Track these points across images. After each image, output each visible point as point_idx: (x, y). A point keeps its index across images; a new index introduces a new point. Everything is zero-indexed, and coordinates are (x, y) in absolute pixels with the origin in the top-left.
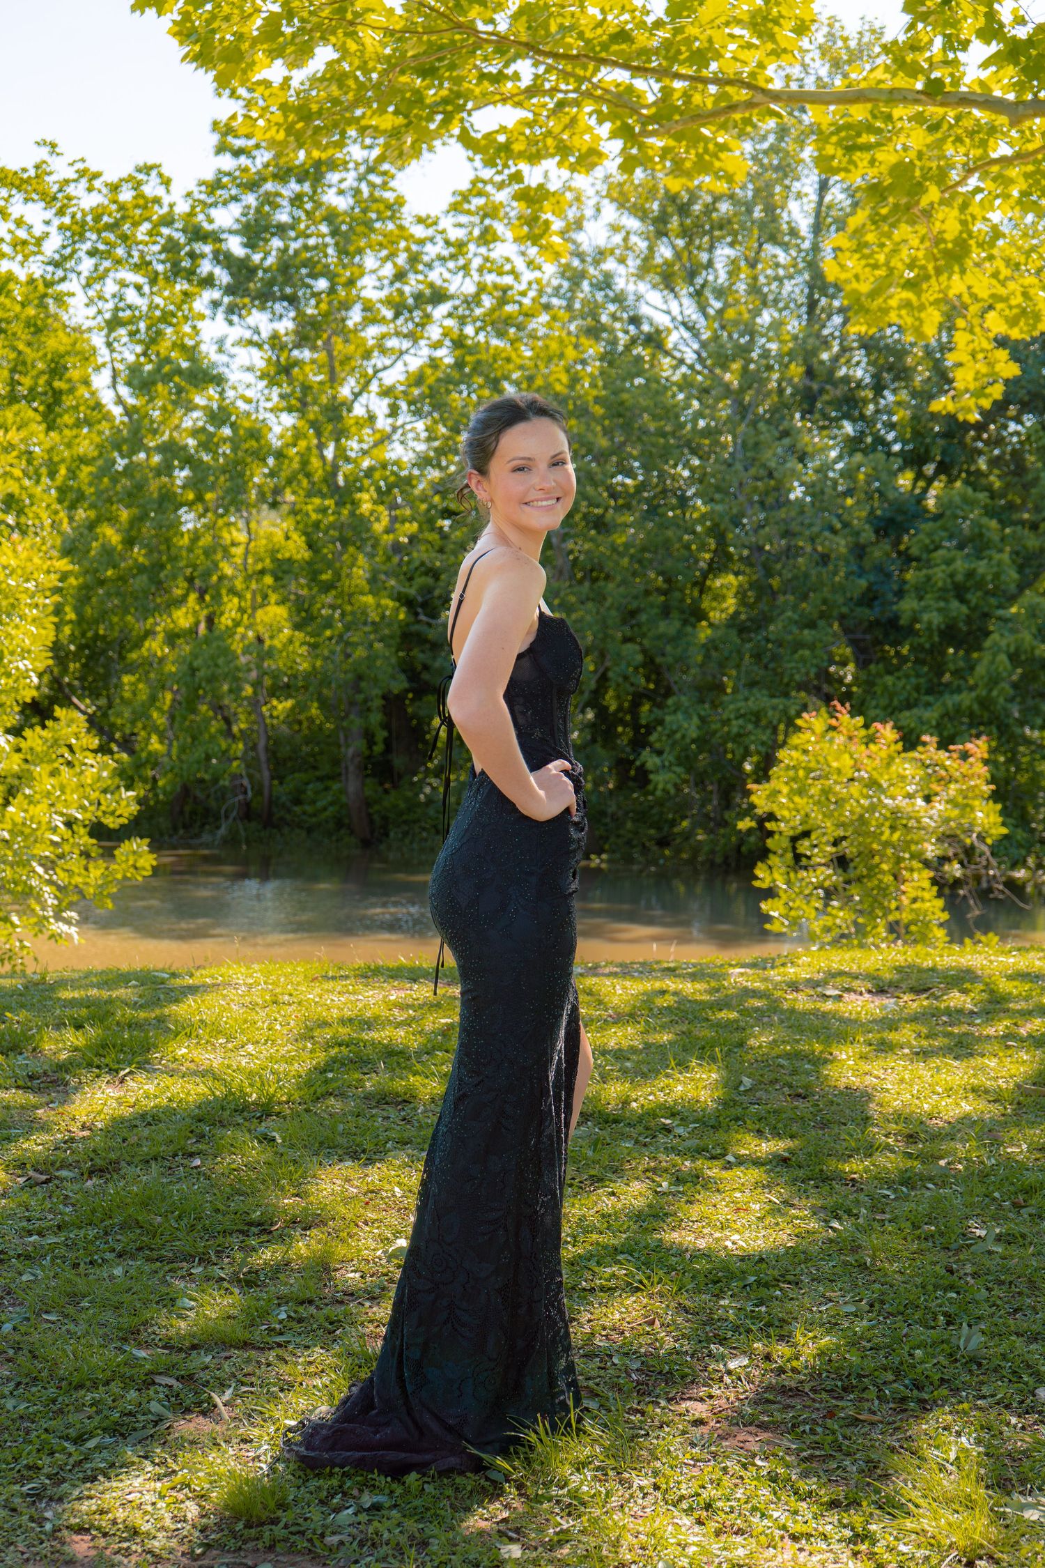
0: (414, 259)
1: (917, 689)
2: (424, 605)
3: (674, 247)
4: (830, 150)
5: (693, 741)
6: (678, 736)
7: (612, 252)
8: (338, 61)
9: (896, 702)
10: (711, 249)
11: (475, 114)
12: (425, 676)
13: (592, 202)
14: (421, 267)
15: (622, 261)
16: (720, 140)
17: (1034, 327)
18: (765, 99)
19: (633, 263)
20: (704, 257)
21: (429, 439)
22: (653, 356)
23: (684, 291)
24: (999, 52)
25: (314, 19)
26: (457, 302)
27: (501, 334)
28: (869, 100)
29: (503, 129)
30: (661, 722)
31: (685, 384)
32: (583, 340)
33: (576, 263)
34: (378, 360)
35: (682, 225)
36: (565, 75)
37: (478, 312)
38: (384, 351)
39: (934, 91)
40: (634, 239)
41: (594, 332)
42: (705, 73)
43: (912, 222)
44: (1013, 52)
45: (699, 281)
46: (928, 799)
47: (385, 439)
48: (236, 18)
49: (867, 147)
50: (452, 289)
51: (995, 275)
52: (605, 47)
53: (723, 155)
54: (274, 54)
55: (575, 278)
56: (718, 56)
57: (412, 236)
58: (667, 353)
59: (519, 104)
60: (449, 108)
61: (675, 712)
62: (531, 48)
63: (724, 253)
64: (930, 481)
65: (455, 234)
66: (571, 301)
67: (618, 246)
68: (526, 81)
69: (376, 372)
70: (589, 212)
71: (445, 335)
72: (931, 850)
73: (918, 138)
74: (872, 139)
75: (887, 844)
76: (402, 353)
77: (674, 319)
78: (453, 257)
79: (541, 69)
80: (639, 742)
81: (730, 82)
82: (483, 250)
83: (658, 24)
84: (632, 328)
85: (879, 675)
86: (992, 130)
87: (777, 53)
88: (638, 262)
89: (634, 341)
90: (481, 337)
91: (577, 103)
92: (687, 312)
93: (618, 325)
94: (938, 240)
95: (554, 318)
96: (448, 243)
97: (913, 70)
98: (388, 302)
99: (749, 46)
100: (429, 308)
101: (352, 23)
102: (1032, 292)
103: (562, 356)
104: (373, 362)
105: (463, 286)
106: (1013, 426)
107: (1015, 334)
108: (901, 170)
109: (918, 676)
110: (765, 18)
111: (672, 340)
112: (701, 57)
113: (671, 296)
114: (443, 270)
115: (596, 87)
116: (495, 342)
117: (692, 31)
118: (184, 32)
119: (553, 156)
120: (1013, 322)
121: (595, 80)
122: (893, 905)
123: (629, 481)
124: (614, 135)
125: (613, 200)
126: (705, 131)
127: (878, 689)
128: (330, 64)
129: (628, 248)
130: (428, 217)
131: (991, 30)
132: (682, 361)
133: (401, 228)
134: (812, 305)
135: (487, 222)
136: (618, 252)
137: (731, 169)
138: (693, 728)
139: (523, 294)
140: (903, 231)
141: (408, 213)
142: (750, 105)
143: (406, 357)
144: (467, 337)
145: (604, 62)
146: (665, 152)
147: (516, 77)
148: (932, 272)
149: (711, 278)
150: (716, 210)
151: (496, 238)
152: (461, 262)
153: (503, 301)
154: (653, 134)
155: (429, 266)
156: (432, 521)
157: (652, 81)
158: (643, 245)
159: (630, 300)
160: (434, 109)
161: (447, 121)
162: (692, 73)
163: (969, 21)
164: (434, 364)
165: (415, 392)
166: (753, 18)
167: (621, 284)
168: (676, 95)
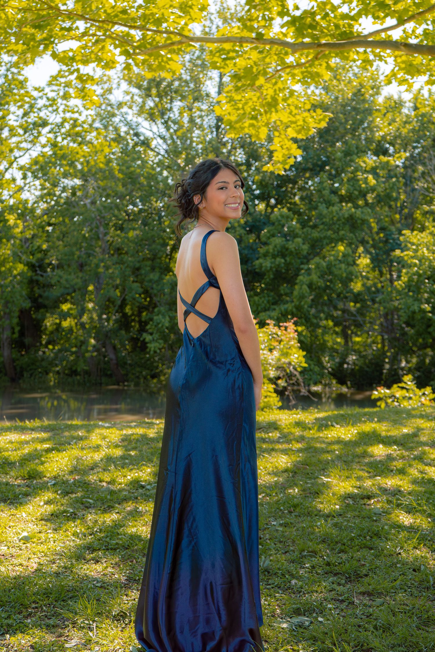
0: (32, 107)
1: (268, 302)
2: (40, 267)
3: (154, 101)
4: (216, 59)
5: (167, 328)
6: (160, 325)
7: (126, 104)
9: (260, 309)
10: (171, 102)
11: (59, 45)
12: (40, 300)
13: (116, 81)
14: (36, 110)
15: (130, 107)
16: (169, 56)
17: (308, 133)
18: (187, 40)
19: (135, 109)
20: (169, 105)
21: (42, 189)
22: (145, 150)
23: (159, 121)
24: (287, 22)
26: (53, 126)
27: (74, 141)
28: (232, 42)
29: (71, 50)
30: (151, 320)
31: (160, 163)
32: (112, 144)
33: (109, 108)
34: (17, 153)
35: (158, 91)
36: (99, 28)
37: (63, 130)
38: (19, 149)
39: (260, 38)
40: (136, 98)
41: (118, 139)
42: (160, 29)
43: (253, 91)
44: (294, 21)
45: (166, 117)
46: (271, 350)
47: (21, 189)
50: (50, 121)
51: (291, 113)
52: (116, 16)
53: (170, 62)
56: (166, 21)
57: (32, 96)
58: (152, 150)
59: (78, 40)
60: (47, 42)
61: (158, 315)
62: (82, 17)
63: (177, 104)
64: (273, 207)
65: (51, 95)
67: (128, 101)
68: (82, 30)
69: (16, 158)
70: (115, 86)
71: (48, 141)
72: (272, 374)
73: (255, 56)
76: (28, 150)
77: (154, 133)
78: (51, 105)
79: (88, 25)
80: (142, 329)
81: (172, 33)
82: (64, 102)
83: (140, 6)
84: (135, 138)
86: (287, 55)
87: (192, 20)
88: (138, 108)
89: (136, 144)
90: (65, 142)
91: (104, 40)
92: (161, 131)
93: (128, 137)
94: (264, 99)
95: (99, 134)
96: (48, 99)
97: (251, 29)
98: (21, 126)
99: (180, 17)
100: (40, 128)
102: (307, 119)
103: (102, 151)
104: (14, 154)
105: (55, 119)
106: (310, 183)
108: (248, 70)
109: (268, 296)
110: (186, 6)
111: (153, 144)
112: (158, 22)
113: (154, 123)
114: (46, 111)
115: (113, 33)
116: (71, 144)
117: (154, 10)
119: (94, 62)
120: (298, 132)
121: (112, 30)
123: (135, 209)
124: (121, 54)
125: (126, 80)
126: (162, 53)
129: (133, 102)
130: (40, 88)
131: (284, 12)
132: (158, 154)
133: (27, 92)
134: (218, 127)
135: (66, 89)
136: (128, 103)
137: (174, 69)
138: (167, 321)
139: (84, 122)
140: (250, 94)
141: (29, 86)
142: (180, 43)
144: (58, 142)
145: (116, 23)
147: (77, 28)
148: (263, 112)
149: (172, 115)
150: (172, 85)
151: (70, 97)
152: (55, 108)
153: (74, 126)
154: (139, 54)
155: (40, 109)
156: (43, 228)
157: (138, 31)
158: (140, 100)
159: (134, 124)
160: (40, 42)
161: (46, 48)
162: (155, 28)
163: (275, 8)
164: (43, 155)
165: (34, 167)
166: (181, 5)
167: (129, 118)
168: (148, 37)
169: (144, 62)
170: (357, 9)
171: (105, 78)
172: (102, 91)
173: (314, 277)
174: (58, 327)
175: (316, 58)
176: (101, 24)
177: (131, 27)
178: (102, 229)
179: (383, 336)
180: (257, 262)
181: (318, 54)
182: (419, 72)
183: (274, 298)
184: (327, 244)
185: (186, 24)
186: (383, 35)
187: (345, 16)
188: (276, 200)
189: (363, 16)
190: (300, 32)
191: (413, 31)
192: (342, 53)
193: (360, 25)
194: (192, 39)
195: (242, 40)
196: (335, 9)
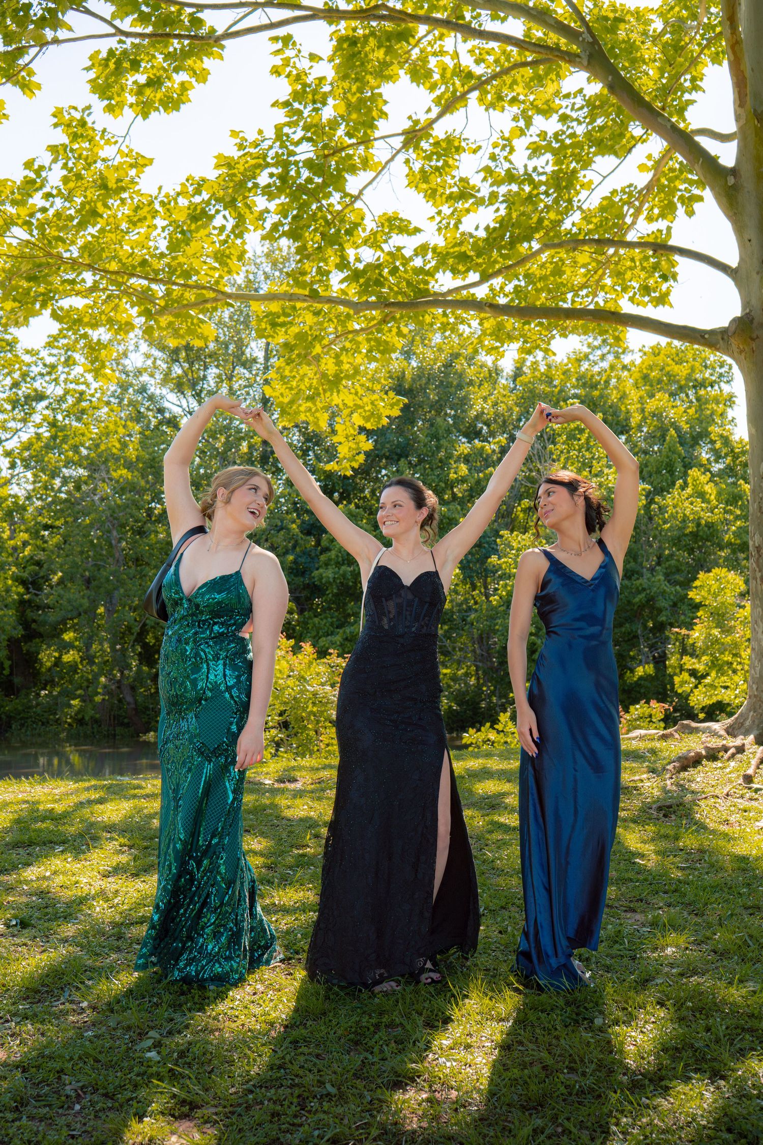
0: (24, 375)
1: (332, 624)
2: (34, 582)
3: (183, 368)
4: (263, 325)
7: (146, 370)
10: (206, 368)
11: (60, 301)
12: (34, 626)
13: (133, 342)
14: (28, 380)
15: (152, 375)
16: (200, 317)
17: (378, 422)
18: (224, 297)
19: (159, 376)
20: (202, 373)
21: (34, 482)
22: (172, 432)
23: (189, 393)
24: (348, 276)
26: (51, 400)
27: (79, 420)
28: (281, 299)
29: (76, 309)
32: (129, 423)
33: (124, 376)
35: (187, 355)
36: (112, 281)
37: (64, 406)
38: (7, 430)
39: (314, 296)
40: (159, 362)
41: (139, 417)
42: (189, 282)
43: (309, 365)
44: (356, 275)
45: (198, 388)
47: (7, 482)
50: (48, 392)
51: (356, 394)
52: (134, 268)
53: (202, 326)
55: (124, 387)
56: (197, 273)
57: (23, 361)
59: (85, 296)
60: (45, 298)
62: (90, 267)
63: (213, 372)
65: (50, 360)
66: (122, 400)
67: (149, 367)
68: (89, 283)
70: (131, 348)
71: (44, 420)
73: (310, 319)
74: (286, 320)
75: (312, 713)
76: (17, 431)
77: (183, 410)
79: (98, 277)
81: (204, 288)
82: (66, 370)
83: (162, 255)
84: (159, 415)
85: (310, 618)
86: (348, 316)
87: (229, 271)
88: (162, 376)
89: (161, 423)
90: (67, 421)
91: (118, 296)
92: (191, 406)
93: (150, 413)
94: (324, 375)
95: (111, 410)
96: (45, 365)
97: (303, 285)
98: (8, 400)
99: (214, 268)
100: (34, 404)
102: (376, 403)
103: (116, 432)
105: (55, 390)
106: (384, 472)
107: (369, 426)
108: (301, 336)
109: (332, 617)
110: (222, 255)
112: (187, 275)
113: (182, 396)
114: (42, 381)
115: (130, 287)
116: (74, 424)
117: (182, 259)
119: (105, 325)
120: (367, 419)
121: (129, 284)
122: (316, 748)
123: (159, 506)
124: (140, 314)
125: (146, 340)
126: (192, 313)
127: (310, 626)
129: (155, 368)
130: (33, 350)
131: (343, 264)
133: (16, 356)
135: (69, 353)
136: (149, 370)
137: (206, 334)
139: (93, 396)
140: (304, 369)
141: (20, 348)
142: (215, 300)
143: (20, 433)
144: (58, 421)
145: (132, 275)
146: (170, 324)
147: (83, 281)
148: (321, 391)
149: (205, 386)
150: (207, 347)
151: (75, 364)
152: (54, 376)
153: (80, 400)
154: (162, 315)
155: (34, 379)
156: (37, 532)
157: (161, 285)
158: (165, 366)
159: (157, 399)
160: (36, 298)
161: (44, 305)
162: (182, 282)
163: (333, 259)
164: (38, 436)
165: (26, 454)
167: (152, 390)
168: (175, 293)
170: (433, 263)
174: (58, 660)
175: (384, 321)
176: (113, 277)
177: (152, 280)
178: (115, 533)
179: (476, 666)
180: (316, 573)
181: (387, 315)
182: (511, 338)
183: (338, 620)
185: (221, 277)
186: (465, 292)
187: (419, 271)
188: (341, 494)
189: (441, 271)
190: (365, 290)
191: (502, 288)
192: (416, 316)
193: (437, 281)
194: (230, 296)
195: (292, 297)
196: (406, 261)
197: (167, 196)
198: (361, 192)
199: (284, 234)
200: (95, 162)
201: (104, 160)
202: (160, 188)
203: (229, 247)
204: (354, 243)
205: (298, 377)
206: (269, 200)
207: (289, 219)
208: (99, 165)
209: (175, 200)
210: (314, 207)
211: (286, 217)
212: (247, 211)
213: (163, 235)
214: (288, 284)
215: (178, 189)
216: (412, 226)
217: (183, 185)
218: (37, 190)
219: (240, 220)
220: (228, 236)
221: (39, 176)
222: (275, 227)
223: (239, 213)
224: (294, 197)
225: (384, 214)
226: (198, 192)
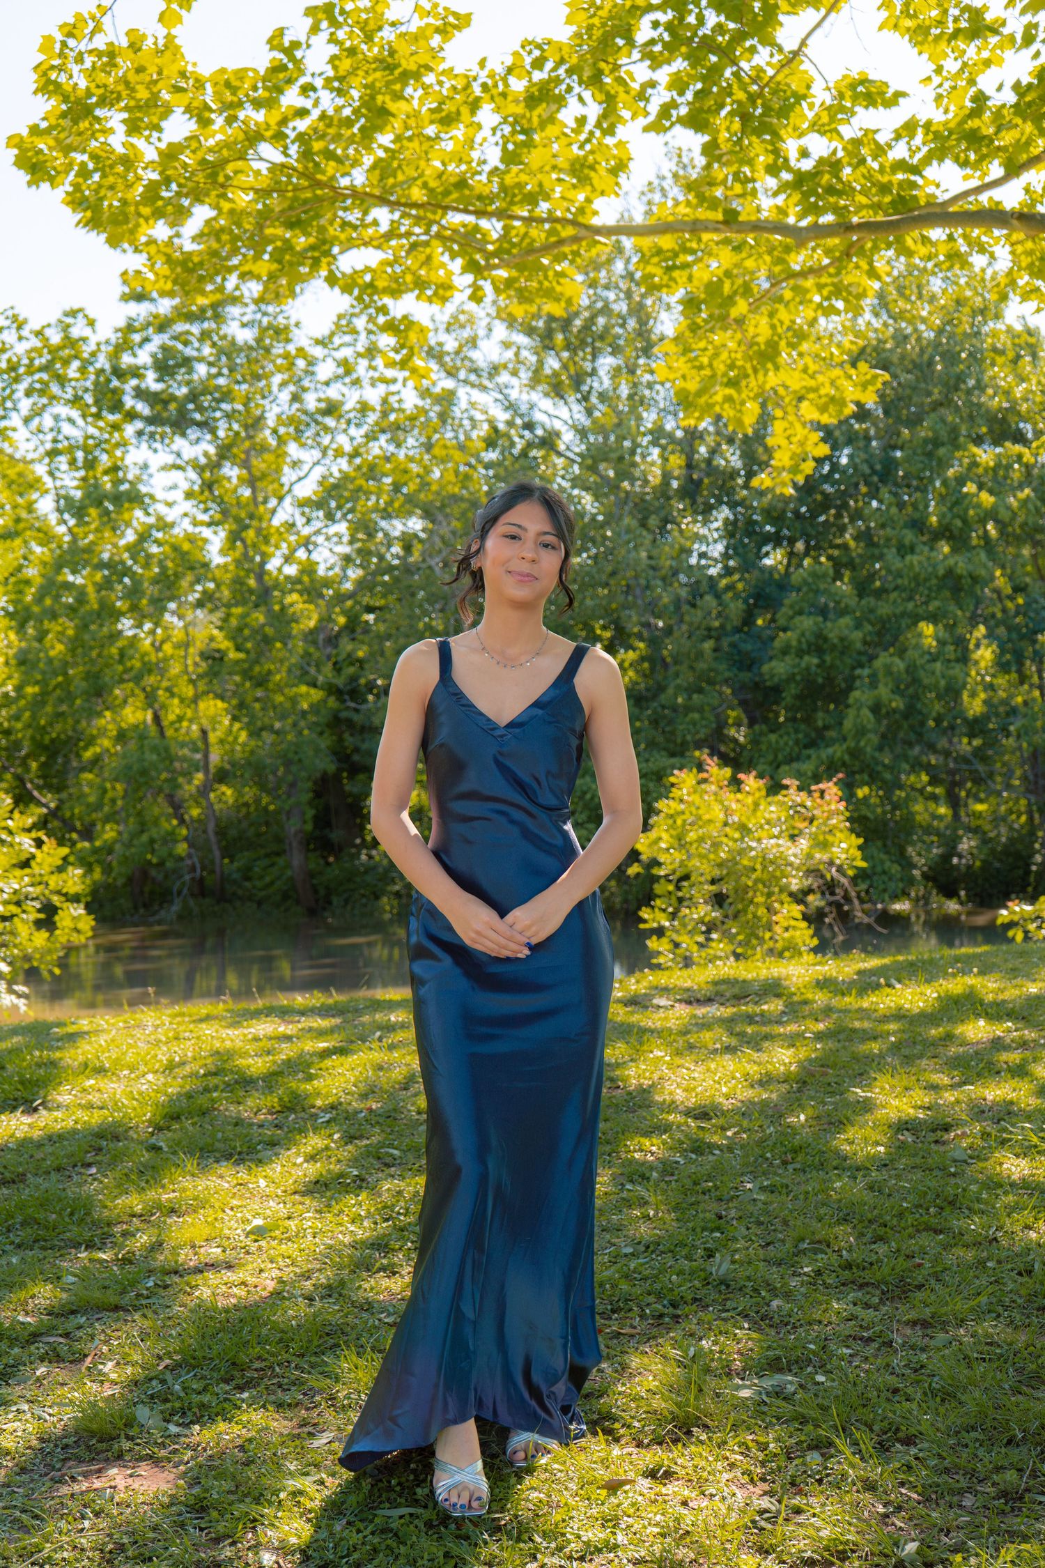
3: (561, 359)
4: (652, 270)
7: (505, 367)
8: (214, 219)
10: (594, 359)
11: (340, 258)
13: (484, 323)
15: (515, 373)
16: (558, 268)
17: (840, 412)
18: (589, 234)
19: (525, 375)
20: (589, 365)
21: (351, 542)
22: (546, 456)
23: (571, 399)
25: (190, 184)
28: (676, 231)
29: (368, 269)
34: (292, 474)
35: (566, 338)
36: (418, 220)
39: (731, 220)
40: (524, 353)
41: (494, 438)
42: (537, 213)
43: (728, 330)
44: (799, 180)
45: (585, 388)
46: (792, 838)
48: (120, 186)
49: (686, 266)
51: (805, 370)
52: (447, 193)
53: (562, 280)
54: (158, 214)
56: (547, 198)
58: (559, 454)
59: (378, 247)
60: (316, 254)
62: (383, 201)
67: (510, 361)
68: (384, 227)
70: (482, 332)
72: (797, 884)
73: (726, 258)
74: (690, 258)
75: (760, 880)
77: (564, 423)
79: (397, 215)
81: (560, 220)
83: (494, 171)
84: (527, 433)
86: (786, 249)
87: (598, 192)
88: (530, 374)
89: (530, 445)
91: (429, 244)
92: (577, 416)
93: (513, 431)
94: (751, 345)
97: (714, 204)
99: (574, 186)
101: (222, 186)
102: (839, 382)
107: (826, 419)
108: (713, 288)
110: (582, 165)
111: (562, 443)
112: (532, 200)
113: (562, 402)
115: (446, 228)
117: (524, 176)
118: (77, 201)
119: (412, 290)
120: (823, 409)
121: (444, 222)
124: (465, 270)
125: (503, 320)
126: (545, 261)
128: (208, 222)
129: (519, 362)
130: (323, 337)
131: (778, 164)
136: (510, 366)
137: (568, 293)
140: (720, 336)
142: (576, 239)
143: (318, 468)
145: (446, 208)
146: (512, 282)
147: (376, 223)
148: (750, 371)
149: (596, 385)
150: (595, 324)
154: (496, 267)
157: (494, 220)
158: (534, 359)
159: (524, 408)
160: (302, 255)
161: (316, 263)
162: (525, 214)
163: (762, 158)
166: (572, 165)
167: (514, 394)
168: (513, 232)
169: (509, 283)
171: (462, 318)
172: (456, 344)
173: (884, 691)
175: (847, 254)
176: (421, 213)
177: (480, 214)
181: (849, 246)
183: (807, 736)
184: (908, 627)
185: (589, 200)
186: (984, 198)
187: (901, 166)
189: (935, 163)
192: (898, 240)
193: (929, 181)
194: (599, 231)
195: (696, 227)
196: (879, 151)
197: (492, 75)
198: (803, 43)
199: (680, 121)
200: (380, 28)
201: (393, 24)
202: (482, 64)
203: (592, 152)
204: (795, 129)
205: (710, 352)
206: (654, 67)
207: (689, 96)
208: (387, 34)
209: (505, 80)
210: (728, 73)
211: (681, 93)
212: (621, 89)
213: (493, 140)
214: (688, 203)
215: (509, 61)
216: (891, 91)
217: (516, 54)
218: (289, 81)
219: (609, 102)
220: (591, 133)
221: (292, 58)
222: (665, 111)
223: (608, 94)
224: (694, 59)
225: (845, 77)
226: (538, 64)
